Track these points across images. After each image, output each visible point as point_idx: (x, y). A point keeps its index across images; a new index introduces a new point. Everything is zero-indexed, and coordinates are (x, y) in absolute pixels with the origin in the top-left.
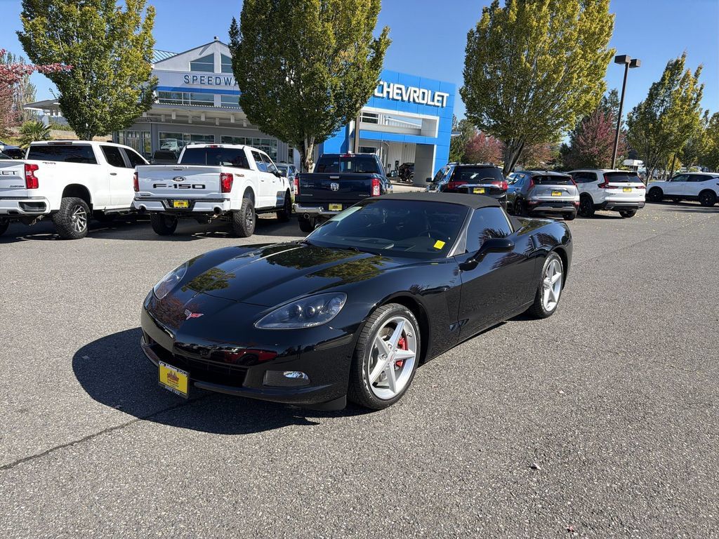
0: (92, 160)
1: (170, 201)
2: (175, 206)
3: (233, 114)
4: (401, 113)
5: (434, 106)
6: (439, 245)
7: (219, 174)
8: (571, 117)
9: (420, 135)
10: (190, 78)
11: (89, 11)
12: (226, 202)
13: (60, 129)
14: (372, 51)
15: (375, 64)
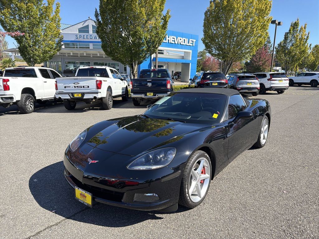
0: (35, 76)
1: (73, 94)
2: (75, 96)
3: (99, 52)
4: (175, 49)
5: (189, 45)
6: (215, 116)
7: (96, 81)
8: (254, 49)
9: (183, 59)
10: (78, 36)
11: (30, 5)
12: (99, 93)
13: (20, 61)
14: (163, 21)
15: (164, 26)
